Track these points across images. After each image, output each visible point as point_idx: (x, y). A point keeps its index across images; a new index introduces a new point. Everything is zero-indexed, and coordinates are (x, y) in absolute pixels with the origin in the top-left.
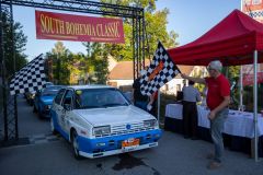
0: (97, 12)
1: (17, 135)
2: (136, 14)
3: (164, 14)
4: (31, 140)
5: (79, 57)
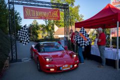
0: (49, 7)
1: (17, 58)
2: (65, 7)
4: (22, 60)
5: (42, 26)
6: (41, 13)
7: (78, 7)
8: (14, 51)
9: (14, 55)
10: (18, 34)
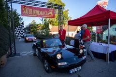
0: (45, 6)
1: (15, 52)
3: (67, 11)
4: (21, 54)
6: (37, 12)
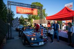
4: (15, 38)
7: (45, 10)
8: (10, 32)
9: (10, 35)
10: (13, 22)
